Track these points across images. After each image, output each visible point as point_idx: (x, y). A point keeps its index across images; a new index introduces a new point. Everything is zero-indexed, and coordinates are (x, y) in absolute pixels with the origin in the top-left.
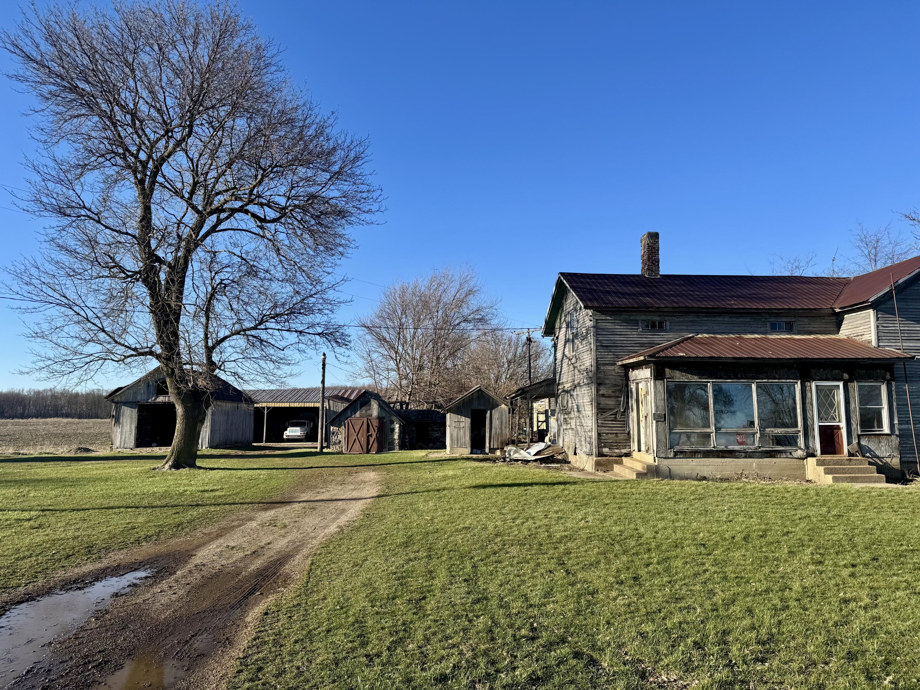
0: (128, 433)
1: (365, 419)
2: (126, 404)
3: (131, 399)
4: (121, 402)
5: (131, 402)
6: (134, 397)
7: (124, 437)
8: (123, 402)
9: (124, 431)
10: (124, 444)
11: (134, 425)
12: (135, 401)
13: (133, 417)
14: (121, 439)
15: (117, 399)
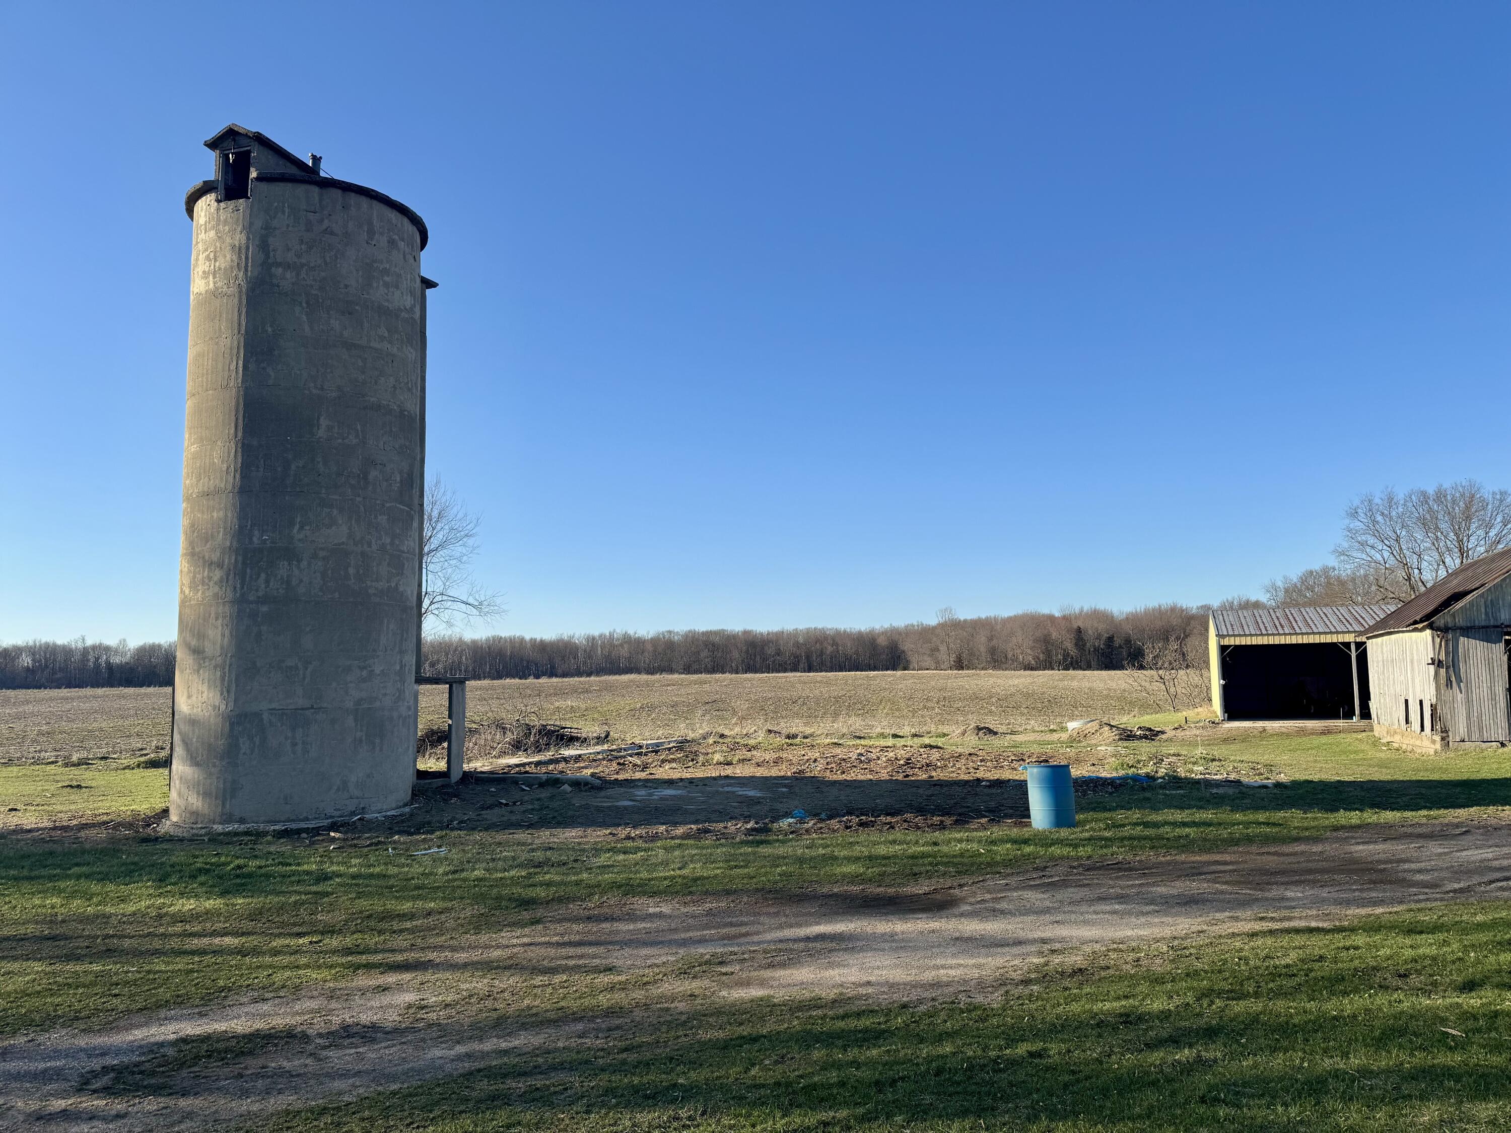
0: (1487, 705)
2: (1469, 631)
3: (1482, 620)
4: (1455, 629)
5: (1483, 627)
6: (1487, 614)
7: (1476, 714)
8: (1461, 628)
9: (1474, 699)
10: (1481, 730)
11: (1500, 684)
12: (1496, 624)
13: (1495, 664)
14: (1468, 718)
15: (1442, 622)
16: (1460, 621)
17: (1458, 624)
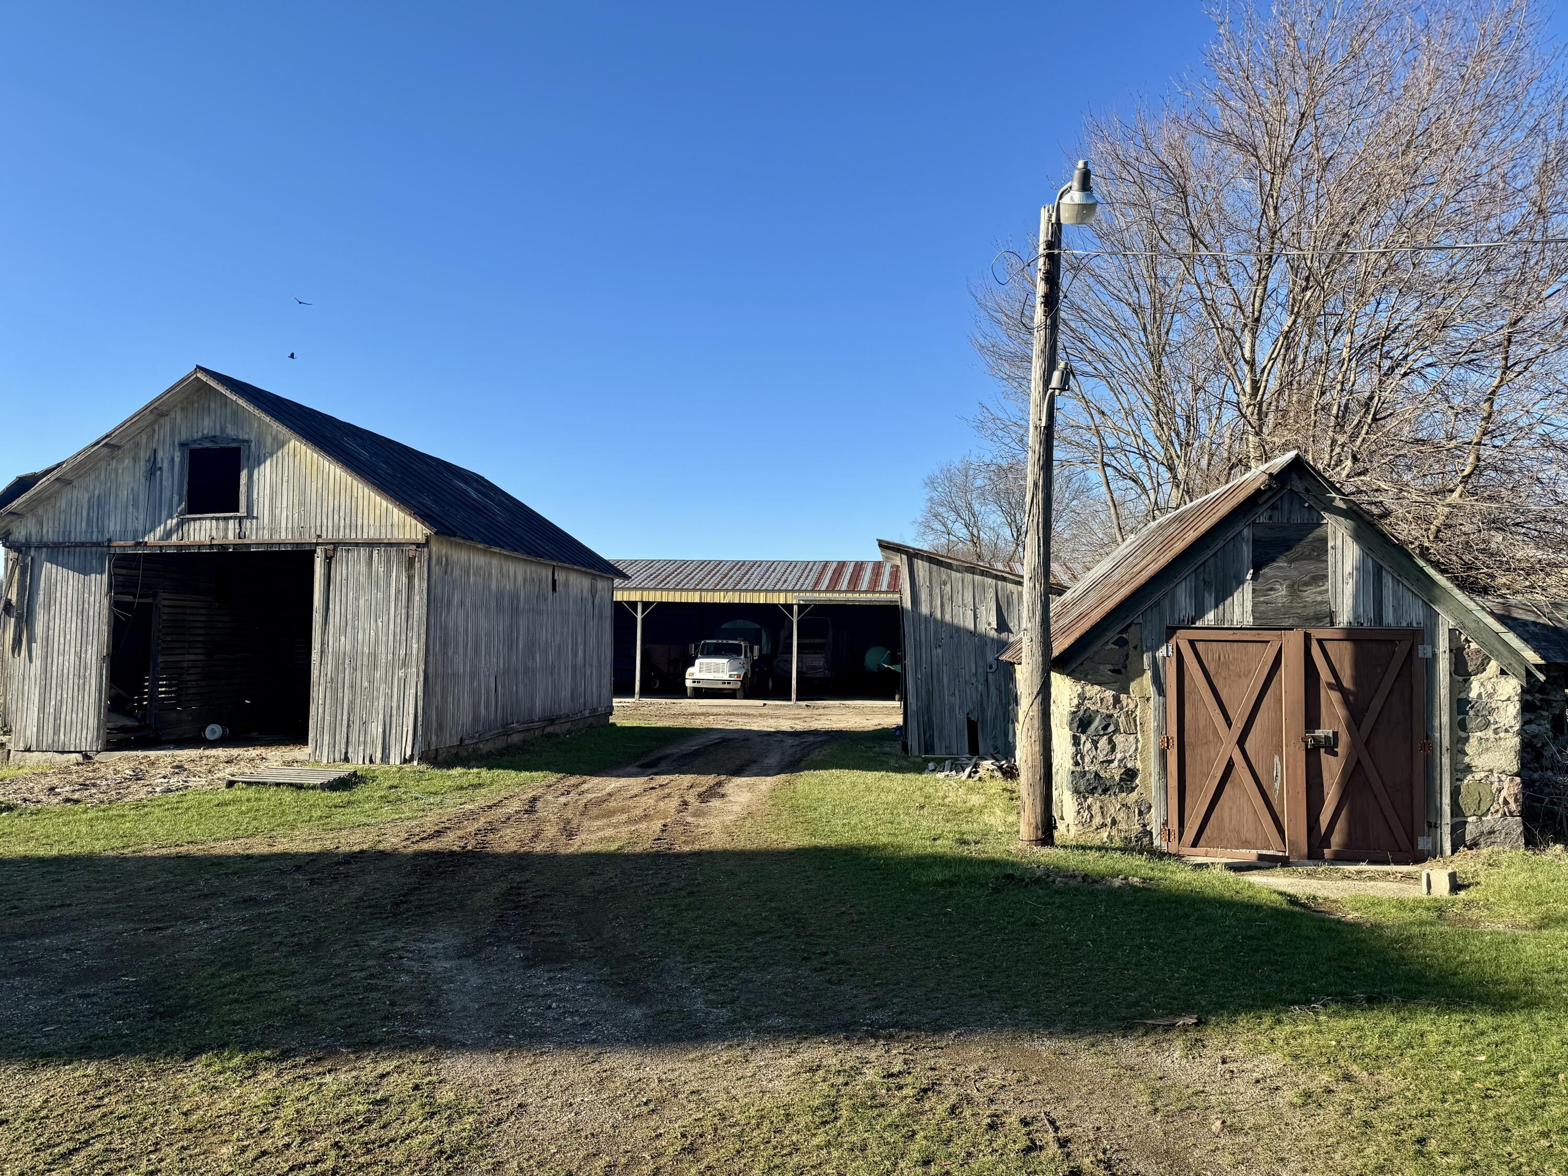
0: (72, 683)
1: (1292, 642)
2: (59, 551)
3: (79, 532)
4: (39, 546)
5: (83, 544)
6: (89, 521)
7: (53, 703)
8: (46, 546)
9: (55, 674)
10: (56, 732)
11: (95, 649)
12: (100, 540)
13: (91, 613)
14: (42, 709)
15: (23, 533)
16: (50, 533)
17: (45, 539)
